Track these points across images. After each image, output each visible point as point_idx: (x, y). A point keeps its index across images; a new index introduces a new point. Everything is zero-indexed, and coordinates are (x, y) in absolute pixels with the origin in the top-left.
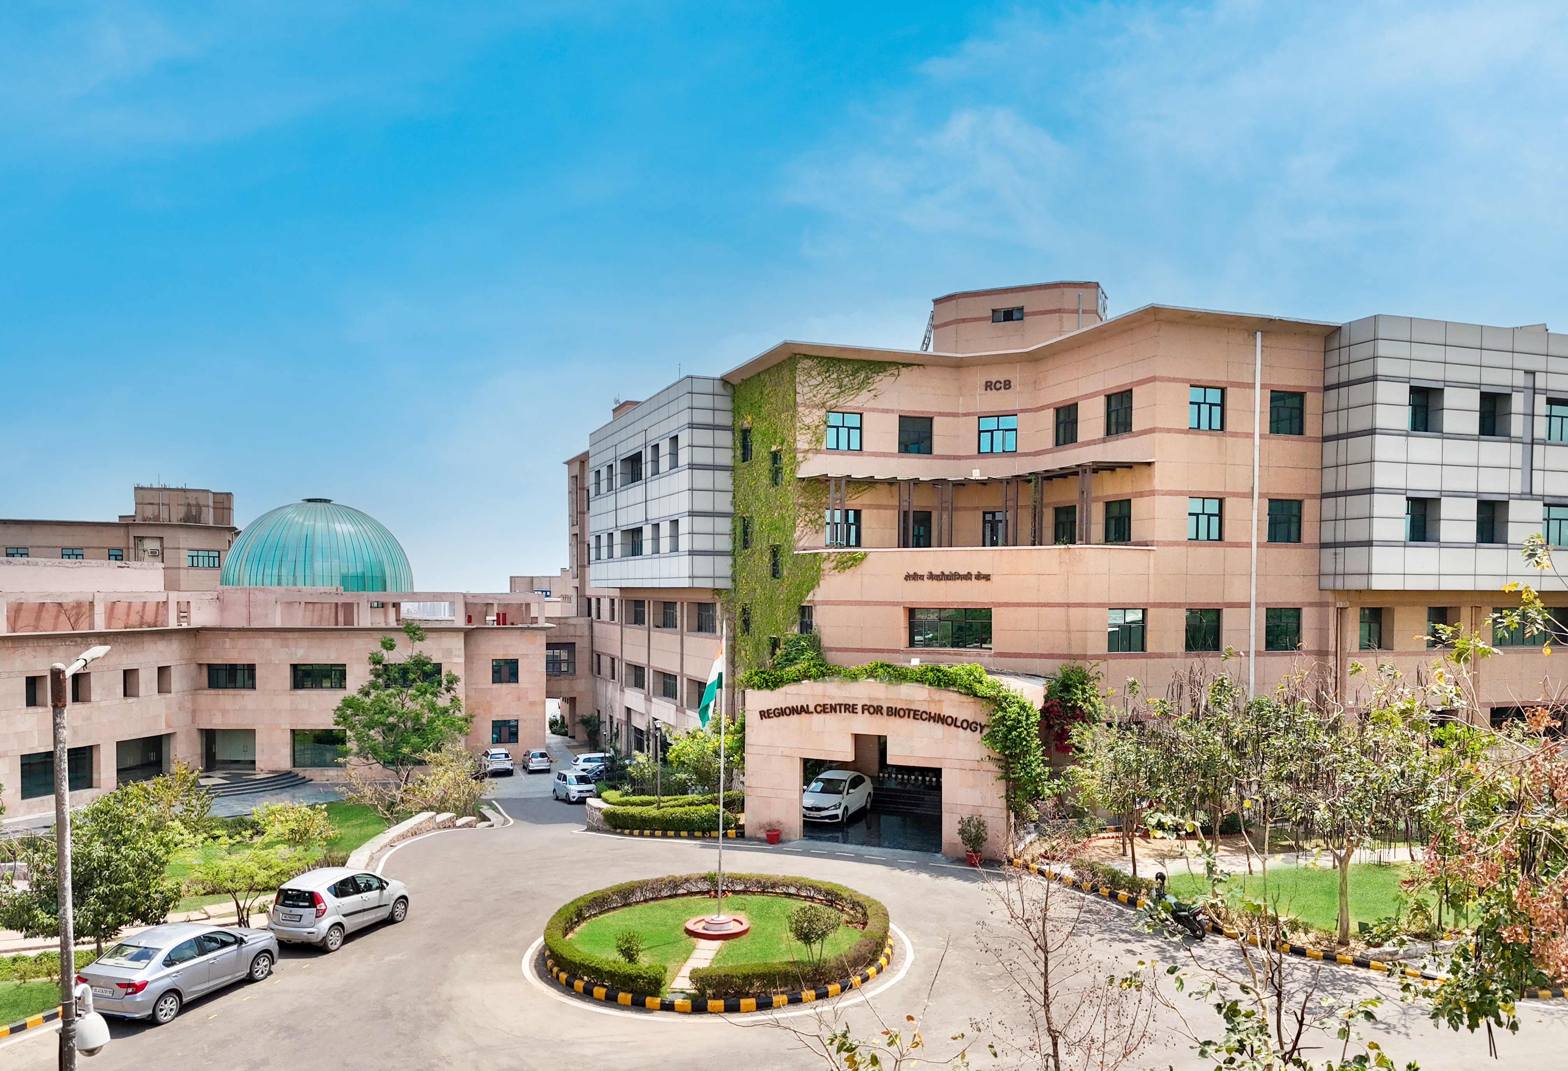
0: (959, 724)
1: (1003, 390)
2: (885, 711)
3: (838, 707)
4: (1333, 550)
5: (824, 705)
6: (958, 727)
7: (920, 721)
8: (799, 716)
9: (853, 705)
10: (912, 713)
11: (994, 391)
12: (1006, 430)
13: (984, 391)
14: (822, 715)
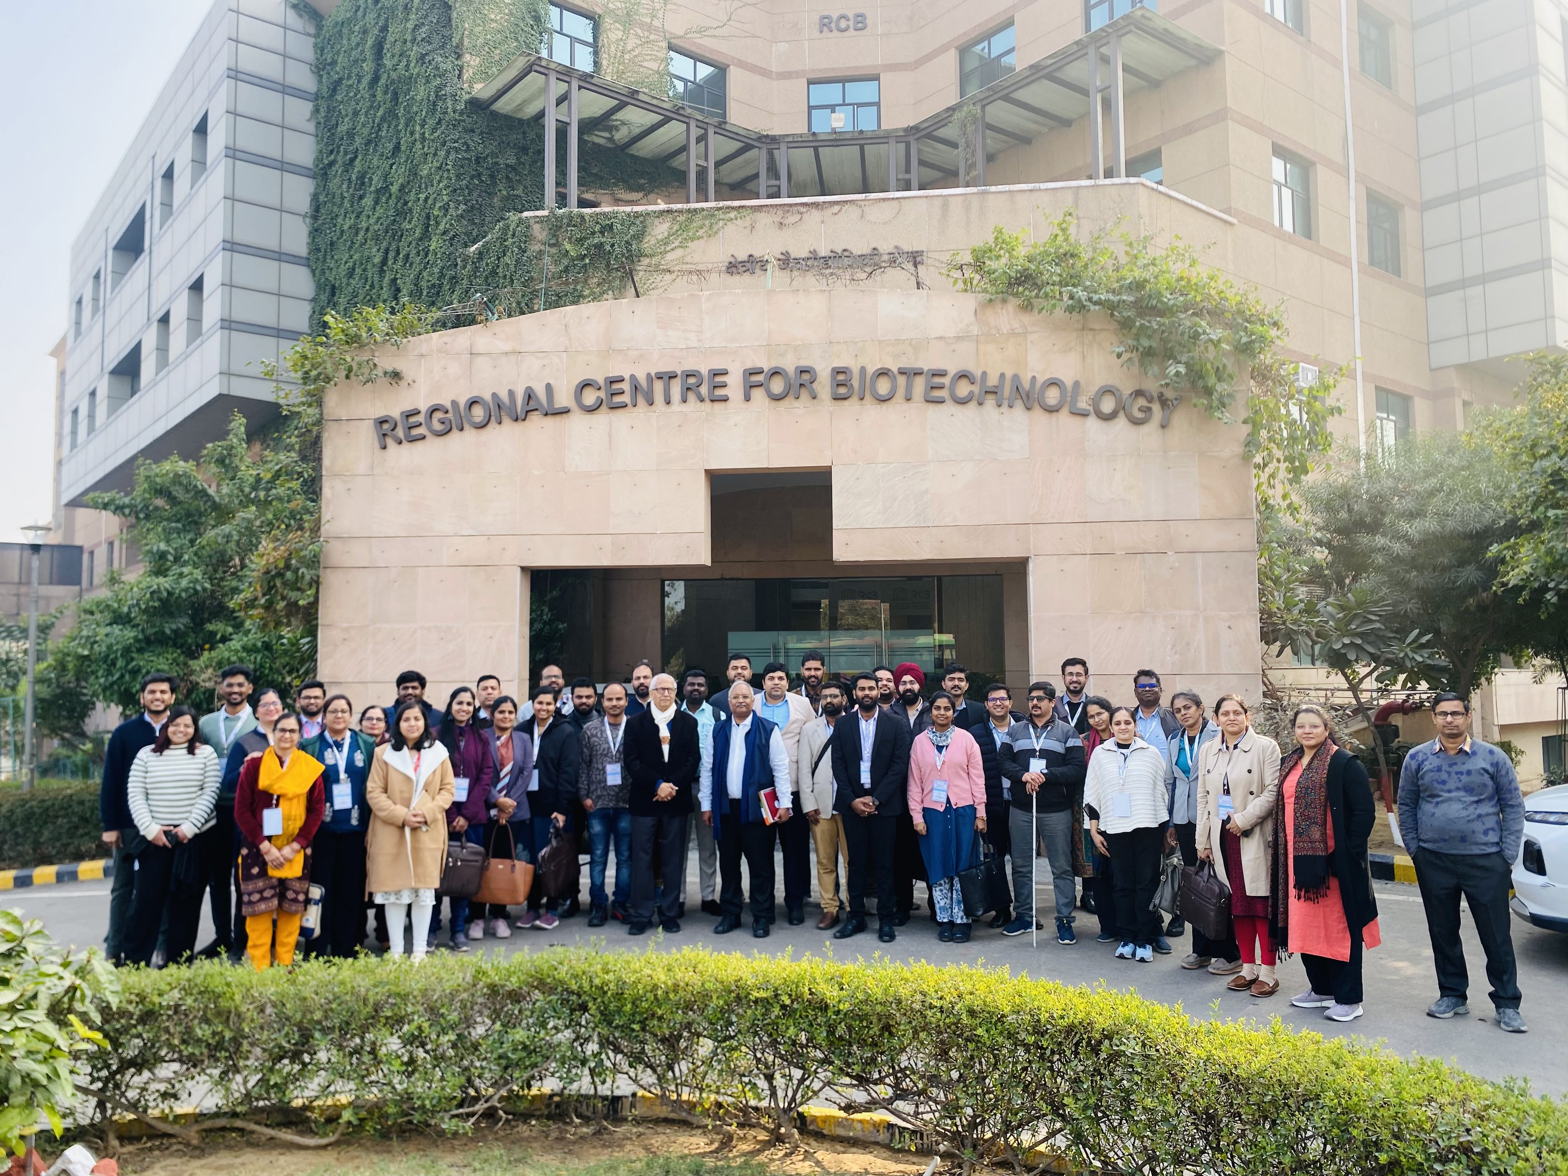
0: (1083, 404)
1: (852, 32)
2: (824, 385)
3: (658, 386)
4: (1459, 293)
5: (612, 381)
6: (1084, 415)
7: (949, 408)
8: (519, 427)
9: (716, 374)
10: (919, 384)
11: (836, 33)
12: (860, 105)
13: (816, 34)
14: (602, 418)
